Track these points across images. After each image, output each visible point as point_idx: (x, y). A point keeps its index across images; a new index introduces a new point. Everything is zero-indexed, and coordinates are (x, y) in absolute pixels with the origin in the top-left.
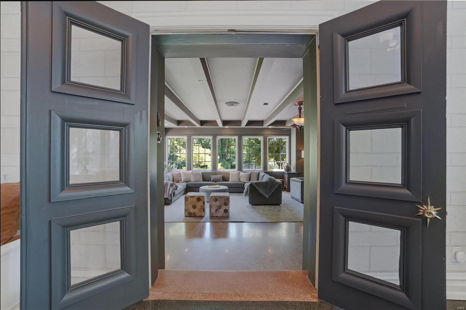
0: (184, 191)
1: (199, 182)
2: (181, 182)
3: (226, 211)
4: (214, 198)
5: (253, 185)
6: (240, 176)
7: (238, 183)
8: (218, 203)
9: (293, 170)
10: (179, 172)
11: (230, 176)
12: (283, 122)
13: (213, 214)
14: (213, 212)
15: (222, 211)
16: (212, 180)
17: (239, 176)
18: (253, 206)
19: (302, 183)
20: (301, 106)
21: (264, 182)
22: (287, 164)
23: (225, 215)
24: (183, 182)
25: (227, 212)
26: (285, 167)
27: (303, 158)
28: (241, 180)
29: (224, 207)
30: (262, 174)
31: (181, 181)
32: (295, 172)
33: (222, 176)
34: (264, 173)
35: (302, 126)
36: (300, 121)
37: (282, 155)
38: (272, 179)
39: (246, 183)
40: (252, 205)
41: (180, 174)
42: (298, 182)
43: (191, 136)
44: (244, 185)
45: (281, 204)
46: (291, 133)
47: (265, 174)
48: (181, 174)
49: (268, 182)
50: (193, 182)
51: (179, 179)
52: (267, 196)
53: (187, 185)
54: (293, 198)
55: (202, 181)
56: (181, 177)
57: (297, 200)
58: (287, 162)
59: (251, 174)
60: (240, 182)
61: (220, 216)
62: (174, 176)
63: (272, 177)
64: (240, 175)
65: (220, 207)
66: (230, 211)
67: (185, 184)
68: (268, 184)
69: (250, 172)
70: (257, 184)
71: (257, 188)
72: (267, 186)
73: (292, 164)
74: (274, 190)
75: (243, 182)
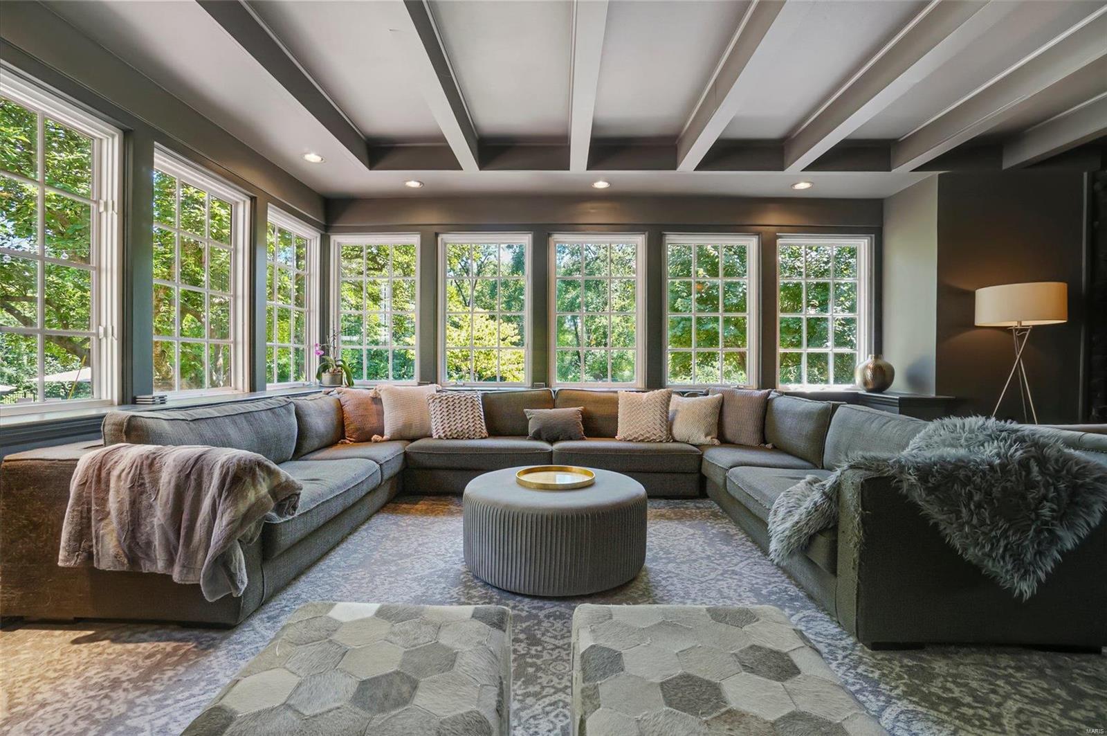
0: (392, 488)
1: (469, 438)
2: (376, 442)
6: (671, 417)
10: (371, 393)
11: (620, 410)
16: (531, 430)
17: (667, 412)
24: (390, 440)
26: (869, 373)
28: (679, 430)
31: (382, 435)
33: (582, 413)
39: (703, 447)
41: (377, 400)
43: (437, 235)
44: (700, 459)
46: (882, 225)
48: (383, 400)
50: (440, 438)
51: (373, 422)
53: (406, 454)
55: (485, 434)
56: (381, 414)
59: (724, 401)
60: (675, 441)
62: (348, 408)
64: (669, 409)
67: (395, 449)
68: (1031, 485)
69: (717, 395)
70: (932, 480)
71: (933, 511)
72: (1024, 498)
73: (896, 358)
74: (1083, 532)
75: (687, 443)
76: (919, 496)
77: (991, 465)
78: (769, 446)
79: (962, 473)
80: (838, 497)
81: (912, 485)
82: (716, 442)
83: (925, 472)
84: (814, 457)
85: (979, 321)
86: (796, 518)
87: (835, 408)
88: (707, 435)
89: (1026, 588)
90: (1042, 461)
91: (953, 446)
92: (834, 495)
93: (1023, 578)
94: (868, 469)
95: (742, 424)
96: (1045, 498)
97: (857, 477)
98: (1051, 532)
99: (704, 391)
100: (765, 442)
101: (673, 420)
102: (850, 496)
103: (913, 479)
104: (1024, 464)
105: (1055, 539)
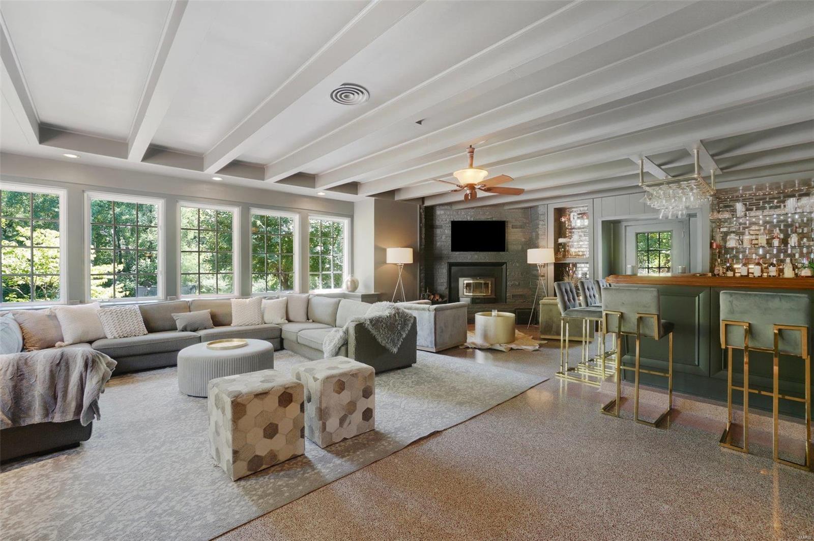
1: (136, 336)
3: (367, 415)
4: (337, 379)
7: (262, 326)
13: (334, 436)
14: (332, 431)
15: (356, 418)
16: (179, 326)
17: (261, 308)
22: (352, 276)
23: (366, 426)
24: (71, 344)
25: (371, 417)
28: (267, 317)
31: (62, 340)
33: (210, 313)
41: (52, 316)
43: (83, 192)
45: (415, 363)
46: (353, 214)
48: (58, 316)
50: (115, 338)
51: (52, 334)
55: (146, 332)
56: (58, 326)
59: (288, 301)
64: (263, 305)
65: (350, 408)
68: (396, 321)
69: (284, 298)
70: (373, 322)
71: (374, 332)
72: (394, 324)
73: (359, 276)
74: (407, 332)
75: (272, 323)
77: (387, 317)
78: (311, 321)
79: (381, 319)
80: (348, 332)
81: (368, 325)
82: (286, 321)
83: (371, 320)
84: (333, 324)
85: (389, 261)
86: (334, 342)
87: (340, 301)
88: (282, 318)
89: (395, 350)
90: (398, 313)
91: (379, 312)
92: (346, 332)
93: (395, 347)
94: (356, 321)
95: (297, 312)
96: (399, 324)
97: (354, 324)
98: (400, 333)
99: (276, 296)
100: (308, 319)
101: (263, 313)
102: (352, 332)
103: (368, 323)
104: (395, 315)
105: (401, 335)
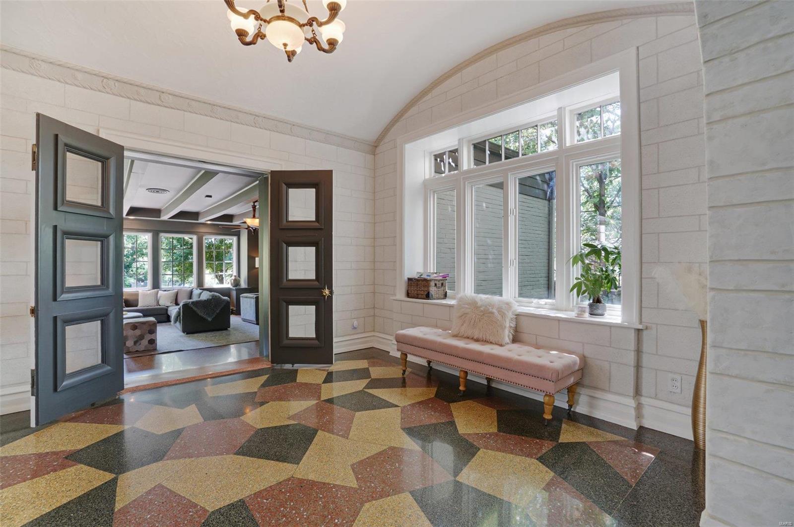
3: (152, 342)
4: (132, 324)
5: (188, 306)
6: (158, 298)
7: (156, 307)
8: (138, 332)
9: (243, 284)
11: (139, 297)
12: (229, 218)
13: (130, 348)
14: (129, 346)
15: (145, 342)
18: (189, 335)
19: (257, 299)
20: (256, 204)
21: (205, 300)
22: (235, 276)
23: (150, 347)
25: (154, 342)
26: (232, 281)
27: (258, 268)
29: (148, 337)
30: (197, 292)
32: (247, 287)
34: (199, 291)
35: (256, 229)
36: (254, 223)
37: (226, 263)
38: (216, 296)
39: (169, 306)
40: (187, 334)
42: (251, 298)
44: (167, 310)
45: (229, 328)
46: (240, 233)
47: (201, 291)
49: (211, 300)
52: (210, 319)
54: (244, 320)
57: (250, 322)
58: (235, 273)
59: (177, 292)
60: (160, 306)
61: (142, 350)
63: (215, 293)
64: (159, 295)
65: (141, 337)
66: (158, 341)
71: (195, 309)
75: (163, 306)
76: (192, 306)
82: (173, 304)
88: (170, 303)
99: (172, 290)
